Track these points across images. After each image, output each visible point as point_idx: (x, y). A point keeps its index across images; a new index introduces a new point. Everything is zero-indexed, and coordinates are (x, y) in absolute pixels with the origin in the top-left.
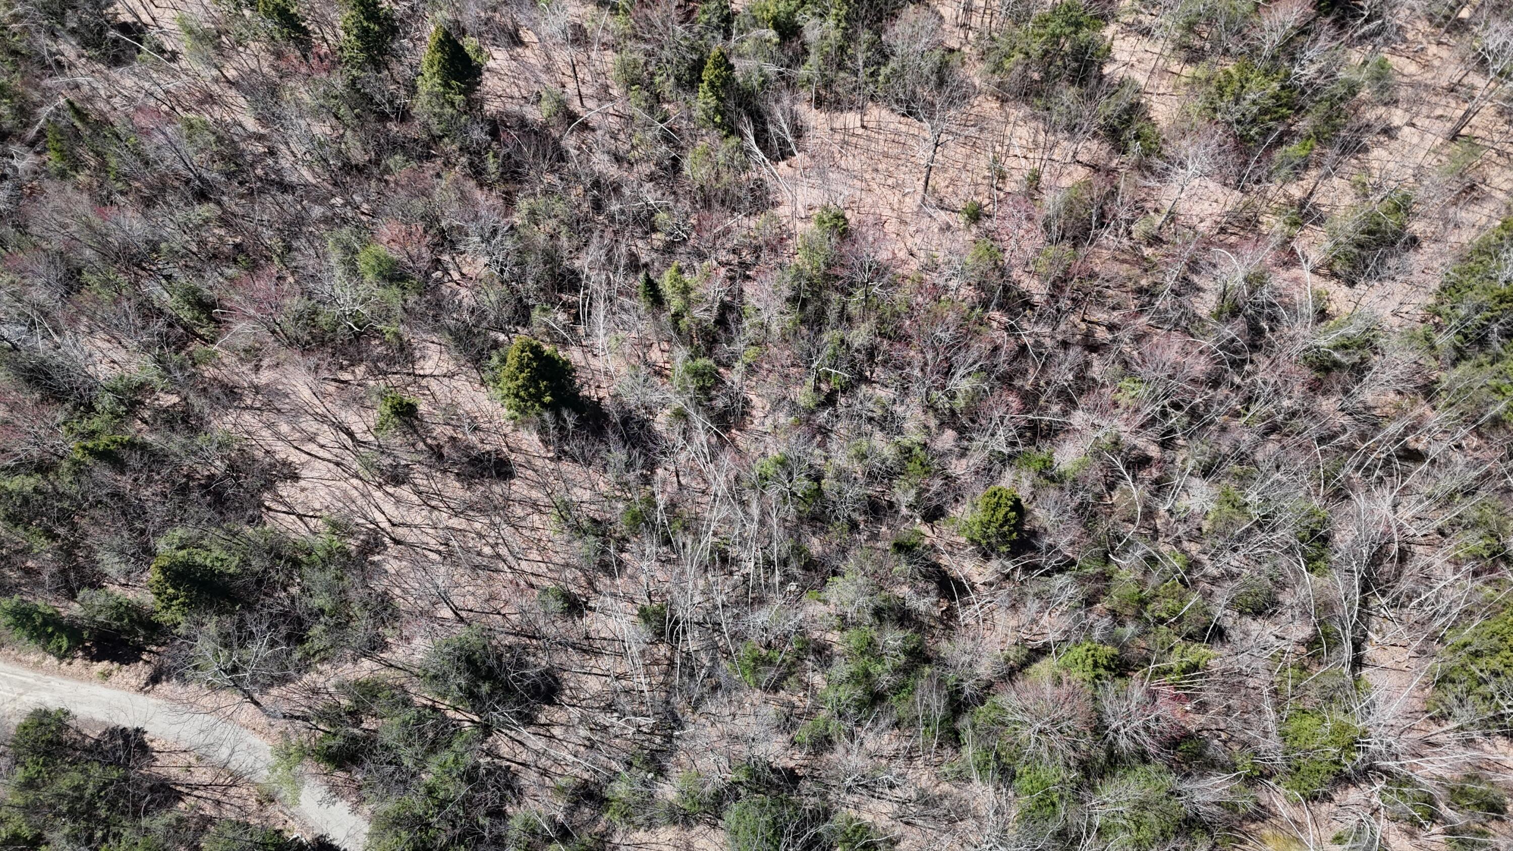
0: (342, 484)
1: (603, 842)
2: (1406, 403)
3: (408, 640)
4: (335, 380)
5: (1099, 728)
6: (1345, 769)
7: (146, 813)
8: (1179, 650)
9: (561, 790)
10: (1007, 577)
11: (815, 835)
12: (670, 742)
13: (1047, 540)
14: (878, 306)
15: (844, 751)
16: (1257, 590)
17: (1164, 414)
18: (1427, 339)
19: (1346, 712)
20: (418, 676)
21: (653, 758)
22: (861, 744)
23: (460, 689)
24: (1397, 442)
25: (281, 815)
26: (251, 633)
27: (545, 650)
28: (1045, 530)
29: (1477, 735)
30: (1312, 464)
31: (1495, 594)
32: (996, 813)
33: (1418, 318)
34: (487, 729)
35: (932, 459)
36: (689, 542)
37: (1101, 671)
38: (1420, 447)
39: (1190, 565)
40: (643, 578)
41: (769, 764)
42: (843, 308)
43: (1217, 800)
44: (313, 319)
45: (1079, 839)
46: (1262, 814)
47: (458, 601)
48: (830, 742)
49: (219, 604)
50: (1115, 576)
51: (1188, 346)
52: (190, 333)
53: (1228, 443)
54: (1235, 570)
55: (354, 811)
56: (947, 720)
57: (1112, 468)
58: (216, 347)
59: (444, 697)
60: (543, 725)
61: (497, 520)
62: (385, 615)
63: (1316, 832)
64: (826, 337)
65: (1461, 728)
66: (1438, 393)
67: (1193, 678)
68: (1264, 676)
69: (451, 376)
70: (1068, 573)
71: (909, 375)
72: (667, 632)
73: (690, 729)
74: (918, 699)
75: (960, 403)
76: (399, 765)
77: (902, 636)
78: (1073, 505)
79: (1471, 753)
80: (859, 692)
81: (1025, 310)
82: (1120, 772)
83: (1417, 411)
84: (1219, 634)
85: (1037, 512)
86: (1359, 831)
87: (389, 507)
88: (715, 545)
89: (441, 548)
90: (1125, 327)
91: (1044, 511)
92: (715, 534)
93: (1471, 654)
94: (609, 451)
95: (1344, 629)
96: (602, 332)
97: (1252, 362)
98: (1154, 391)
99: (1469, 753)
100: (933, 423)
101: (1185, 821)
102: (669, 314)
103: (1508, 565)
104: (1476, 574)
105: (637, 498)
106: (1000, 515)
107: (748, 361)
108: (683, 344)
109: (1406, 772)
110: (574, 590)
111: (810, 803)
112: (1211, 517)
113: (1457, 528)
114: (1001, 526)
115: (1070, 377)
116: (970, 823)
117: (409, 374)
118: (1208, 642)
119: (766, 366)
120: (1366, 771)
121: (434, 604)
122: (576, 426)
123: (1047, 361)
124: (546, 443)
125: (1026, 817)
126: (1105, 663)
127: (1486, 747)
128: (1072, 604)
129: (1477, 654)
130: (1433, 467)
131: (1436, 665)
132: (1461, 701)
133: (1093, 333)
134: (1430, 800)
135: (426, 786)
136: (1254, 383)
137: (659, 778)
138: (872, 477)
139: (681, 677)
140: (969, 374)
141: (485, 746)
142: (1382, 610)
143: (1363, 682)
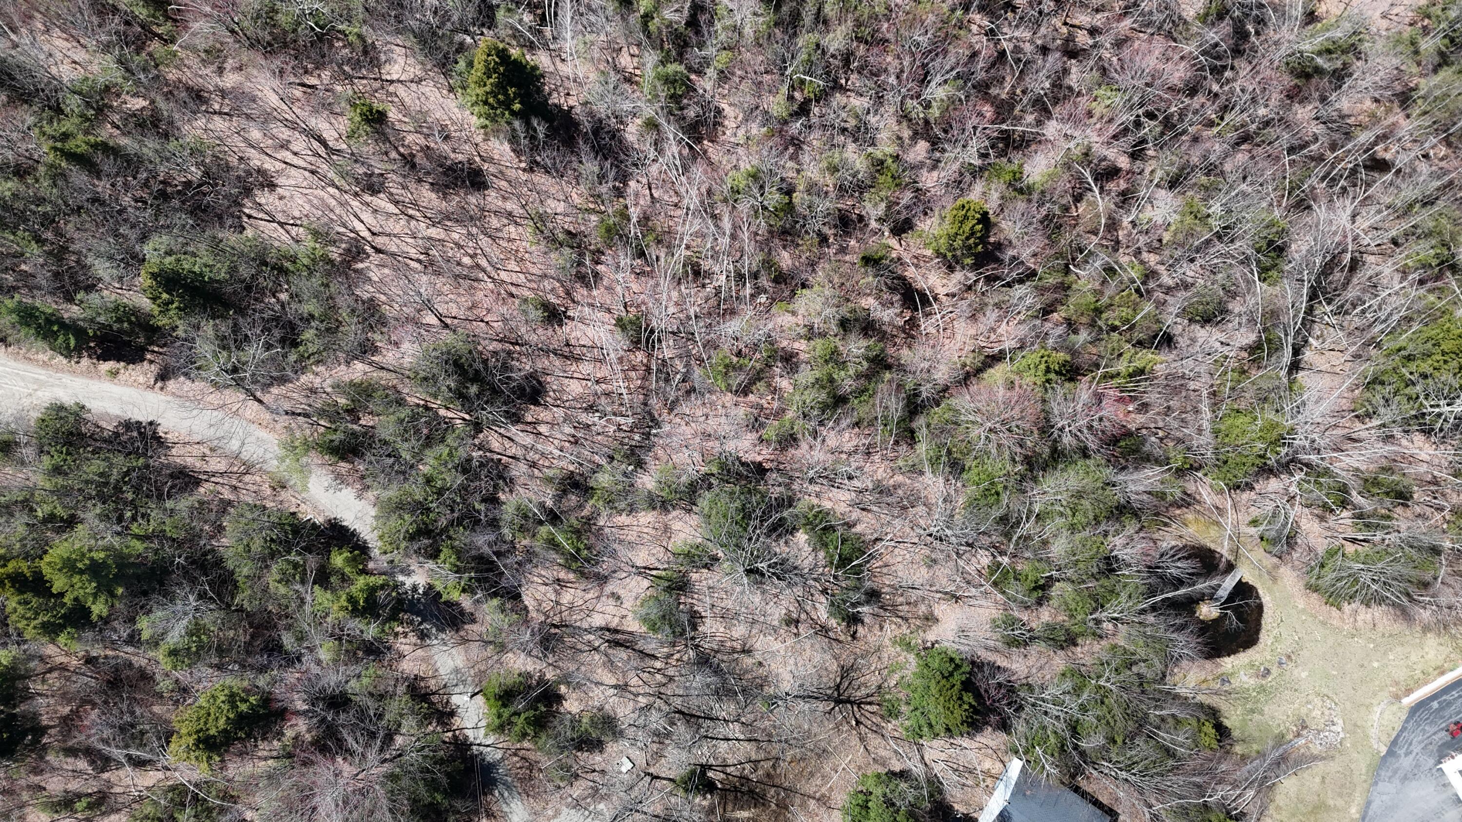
0: (319, 192)
1: (589, 525)
2: (1381, 111)
3: (396, 344)
4: (303, 85)
5: (1045, 427)
6: (1269, 462)
7: (169, 497)
8: (1126, 356)
9: (550, 480)
10: (969, 288)
11: (780, 520)
12: (648, 439)
13: (1011, 253)
14: (856, 7)
15: (807, 447)
16: (1209, 299)
17: (1138, 124)
18: (1412, 44)
19: (1277, 411)
20: (409, 377)
21: (633, 453)
22: (824, 441)
23: (450, 390)
24: (1365, 152)
25: (293, 500)
26: (246, 336)
27: (527, 355)
28: (1010, 242)
29: (1397, 432)
30: (1279, 174)
31: (1437, 301)
32: (945, 501)
33: (1407, 21)
34: (478, 427)
35: (903, 171)
36: (662, 255)
37: (1052, 376)
38: (1388, 156)
39: (1147, 276)
40: (619, 289)
41: (738, 458)
42: (819, 9)
43: (1148, 489)
44: (272, 18)
45: (1019, 523)
46: (1188, 501)
47: (441, 309)
48: (795, 440)
49: (212, 309)
50: (1074, 286)
51: (1170, 53)
52: (149, 33)
53: (1198, 154)
54: (1190, 280)
55: (359, 497)
56: (904, 420)
57: (1081, 180)
58: (175, 48)
59: (436, 398)
60: (530, 423)
61: (474, 230)
62: (372, 321)
63: (1235, 516)
64: (800, 41)
65: (1384, 425)
66: (1414, 101)
67: (1138, 381)
68: (1205, 379)
69: (419, 81)
70: (1028, 283)
71: (884, 82)
72: (643, 340)
73: (666, 428)
74: (878, 402)
75: (935, 112)
76: (398, 457)
77: (865, 344)
78: (1039, 216)
79: (1389, 448)
80: (823, 396)
81: (1006, 13)
82: (1060, 466)
83: (1391, 119)
84: (1168, 341)
85: (1004, 225)
86: (1275, 515)
87: (367, 216)
88: (689, 258)
89: (422, 257)
90: (1107, 31)
91: (1010, 223)
92: (688, 247)
93: (1404, 357)
94: (581, 162)
95: (1286, 335)
96: (569, 35)
97: (1232, 68)
98: (1129, 100)
99: (1387, 448)
100: (906, 134)
101: (1117, 508)
102: (638, 15)
103: (1453, 274)
104: (1422, 282)
105: (610, 211)
106: (967, 228)
107: (720, 66)
108: (653, 48)
109: (1325, 464)
110: (553, 300)
111: (776, 492)
112: (1173, 228)
113: (1410, 238)
114: (968, 238)
115: (1047, 85)
116: (921, 509)
117: (375, 79)
118: (1156, 348)
119: (739, 73)
120: (1288, 463)
121: (419, 311)
122: (547, 136)
123: (1025, 67)
124: (517, 152)
125: (973, 504)
126: (1057, 368)
127: (1404, 442)
128: (1029, 313)
129: (1409, 358)
130: (1397, 177)
131: (1369, 369)
132: (1387, 401)
133: (1074, 37)
134: (1344, 489)
135: (424, 475)
136: (1232, 91)
137: (639, 470)
138: (842, 189)
139: (657, 382)
140: (946, 81)
141: (477, 441)
142: (1326, 317)
143: (1297, 384)
